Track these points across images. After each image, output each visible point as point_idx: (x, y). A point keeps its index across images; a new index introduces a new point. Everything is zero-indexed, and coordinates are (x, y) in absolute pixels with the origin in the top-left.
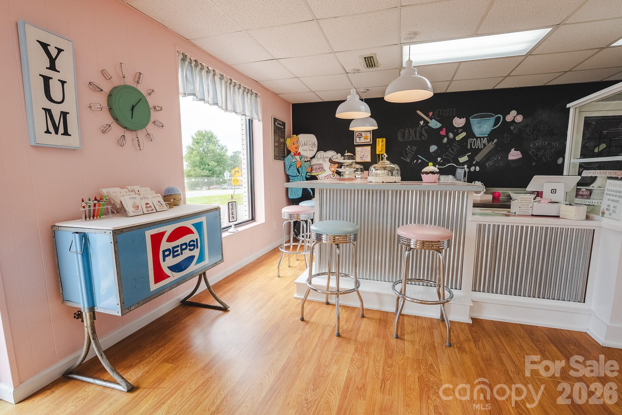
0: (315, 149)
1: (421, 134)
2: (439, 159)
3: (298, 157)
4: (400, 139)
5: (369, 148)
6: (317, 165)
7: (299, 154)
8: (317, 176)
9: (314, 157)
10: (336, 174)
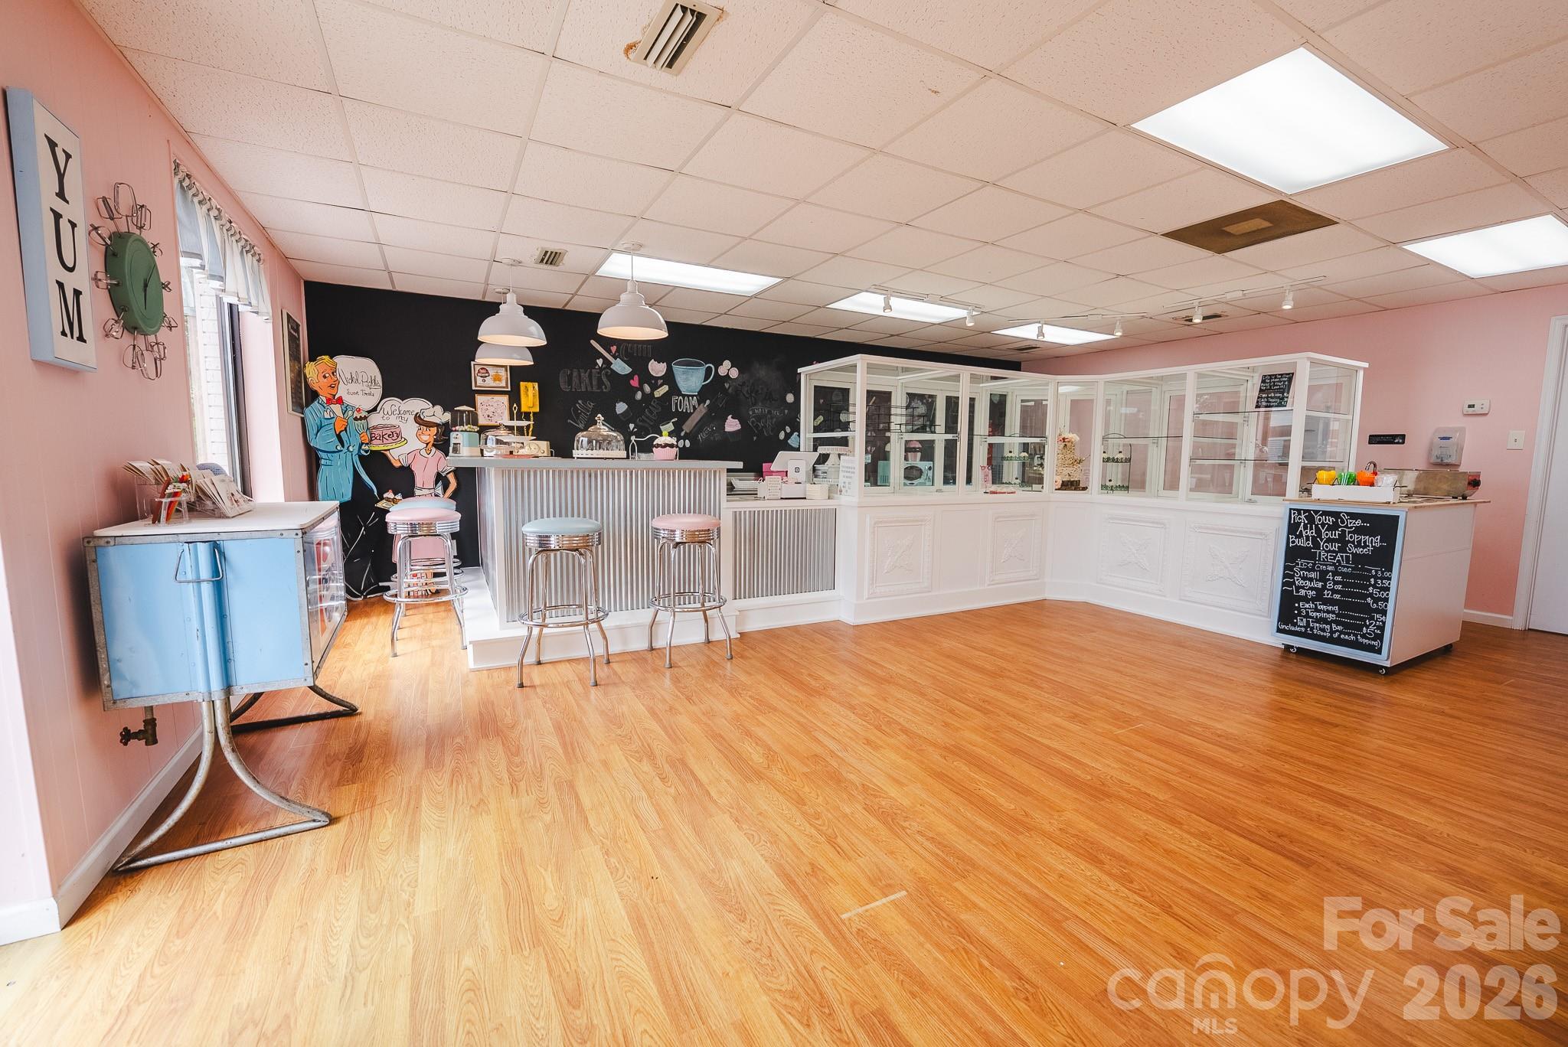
0: (379, 392)
1: (600, 383)
2: (632, 426)
3: (337, 409)
4: (564, 386)
5: (505, 399)
6: (385, 427)
7: (340, 401)
8: (387, 453)
9: (375, 409)
10: (434, 449)
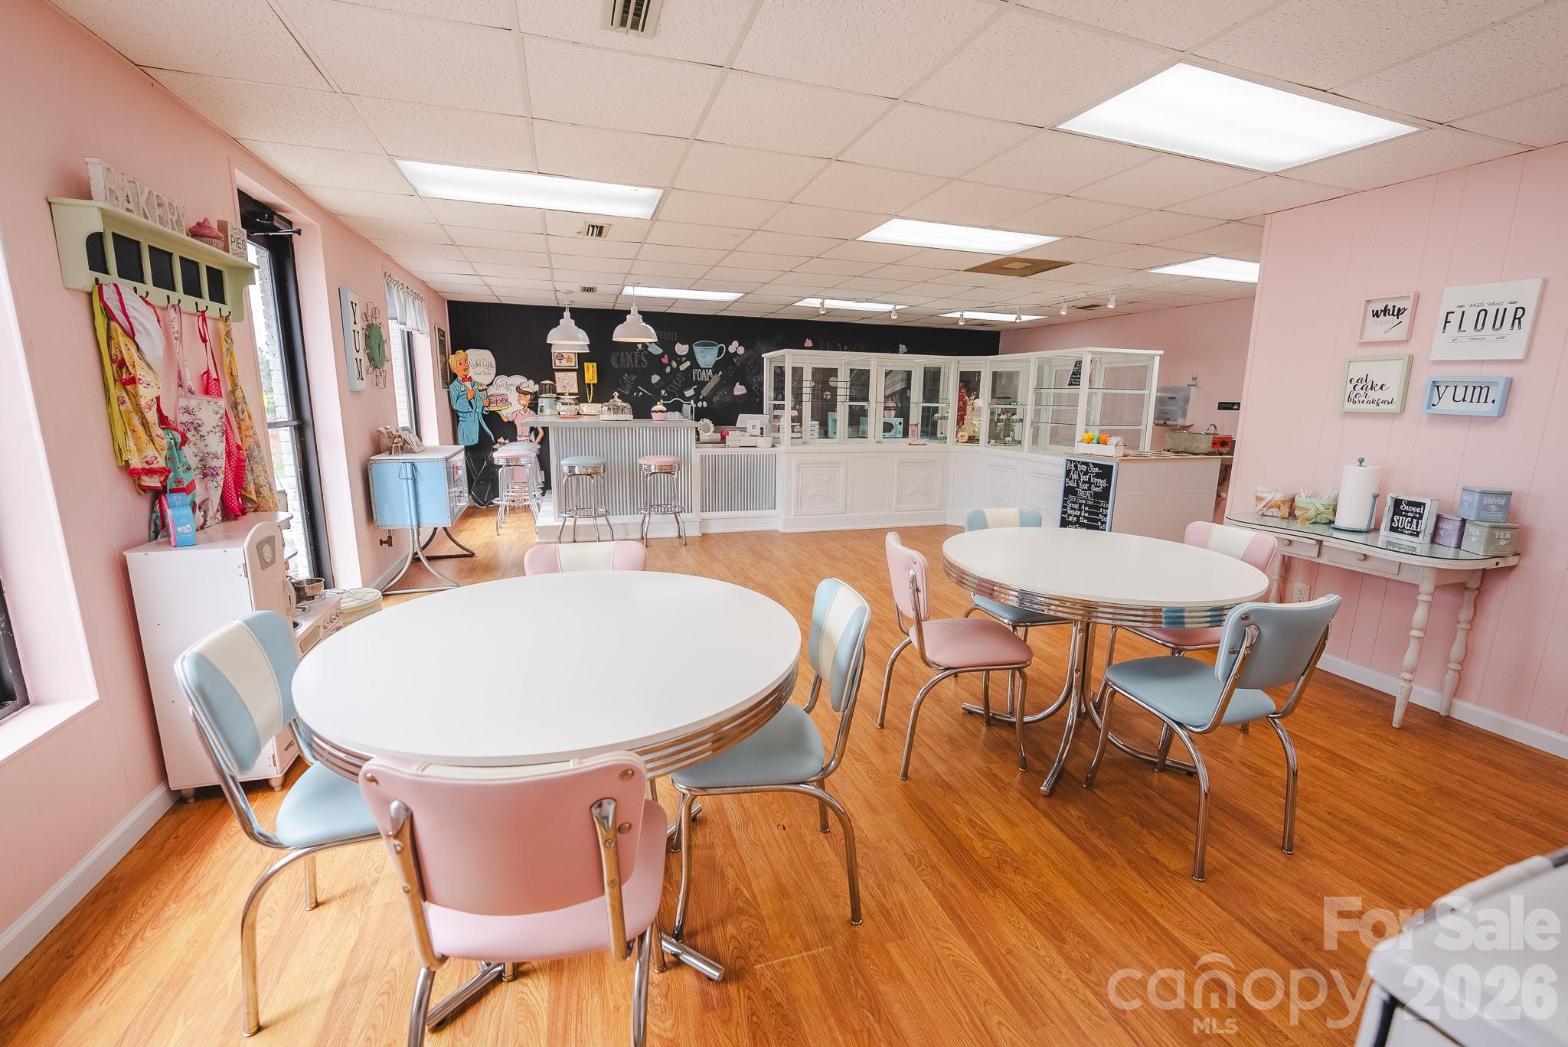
0: (493, 372)
1: (640, 361)
2: (663, 392)
3: (468, 384)
4: (614, 364)
5: (574, 374)
6: (498, 395)
7: (470, 379)
8: (499, 412)
9: (491, 384)
10: (529, 410)
